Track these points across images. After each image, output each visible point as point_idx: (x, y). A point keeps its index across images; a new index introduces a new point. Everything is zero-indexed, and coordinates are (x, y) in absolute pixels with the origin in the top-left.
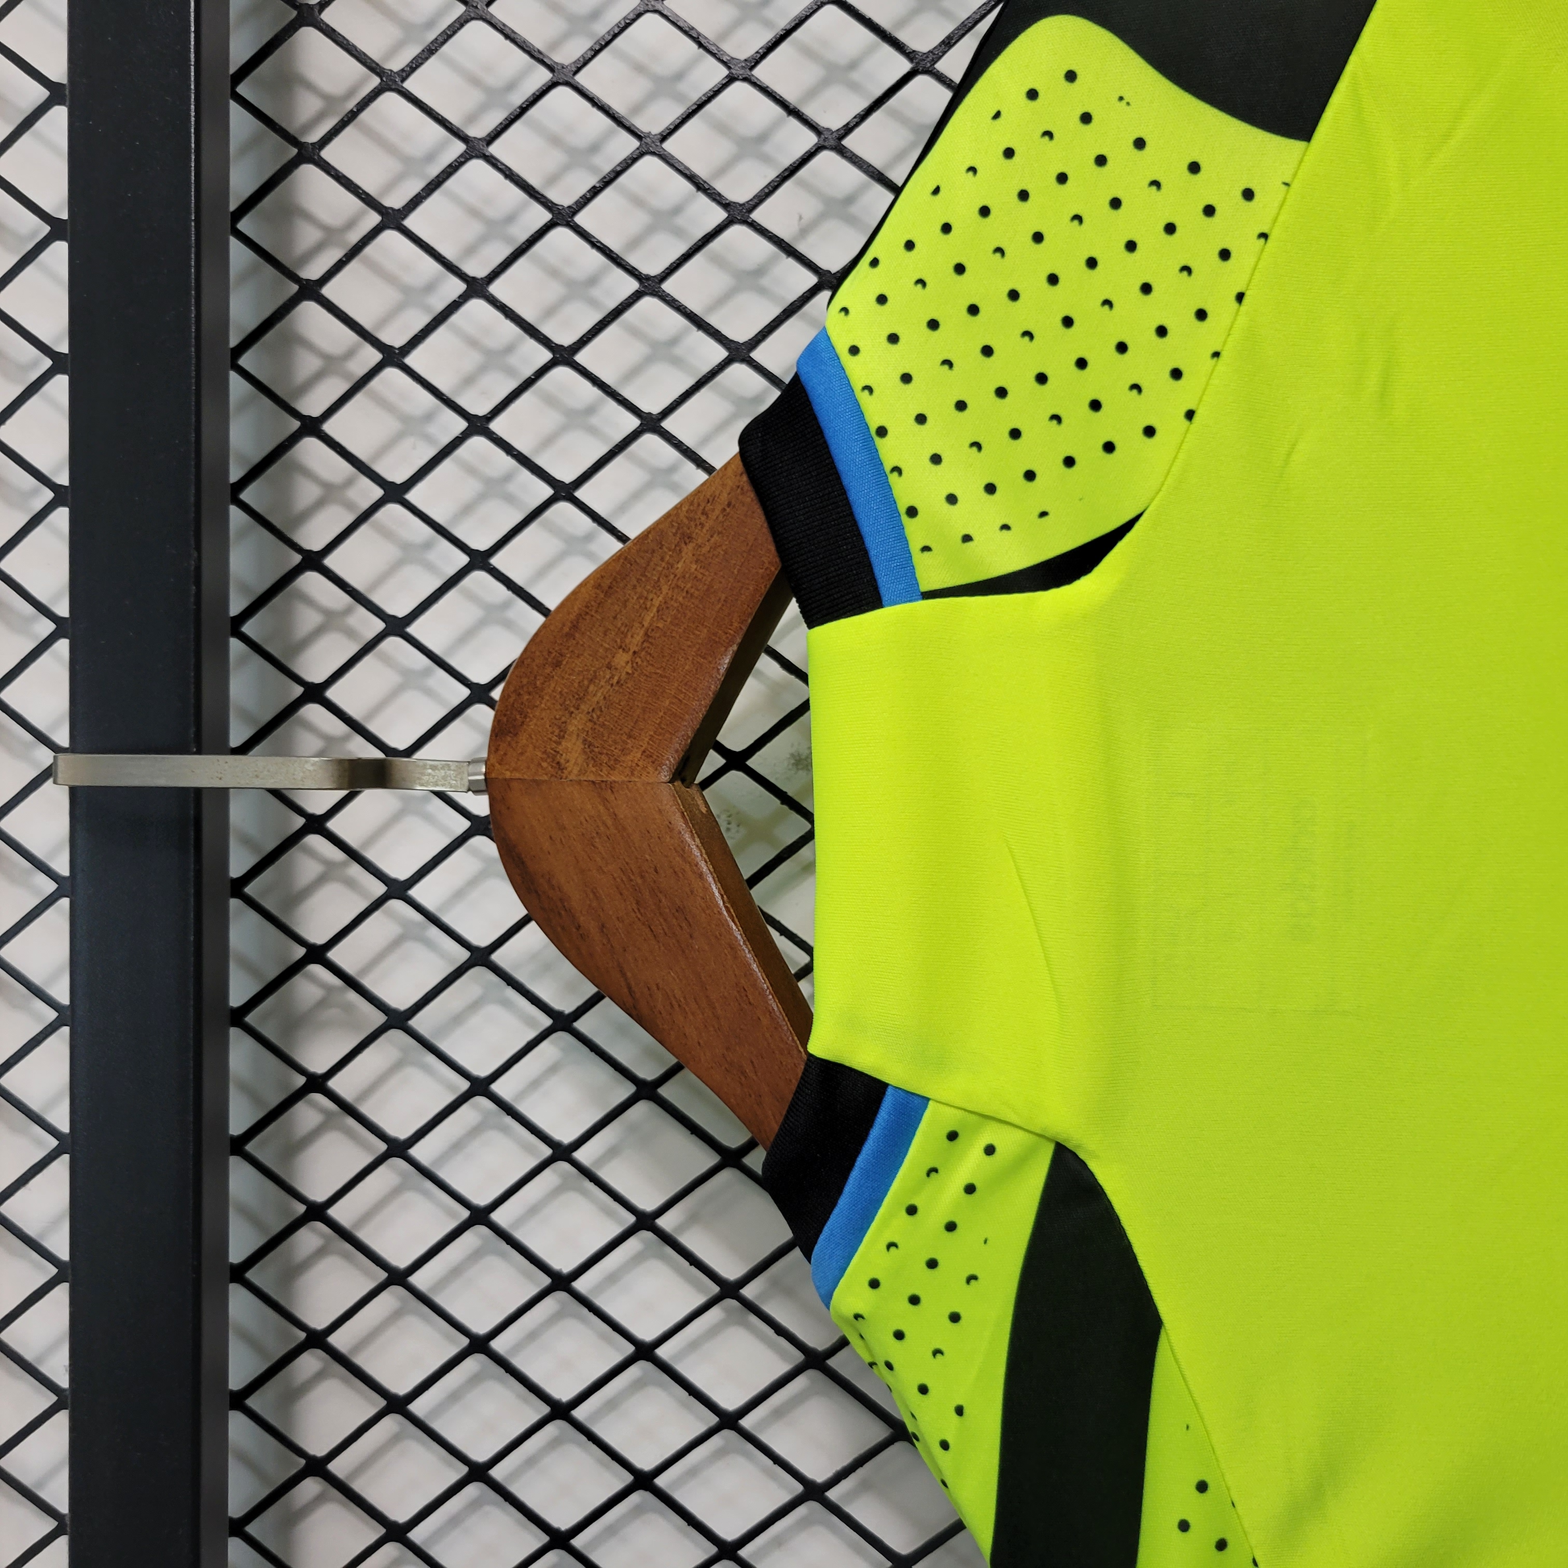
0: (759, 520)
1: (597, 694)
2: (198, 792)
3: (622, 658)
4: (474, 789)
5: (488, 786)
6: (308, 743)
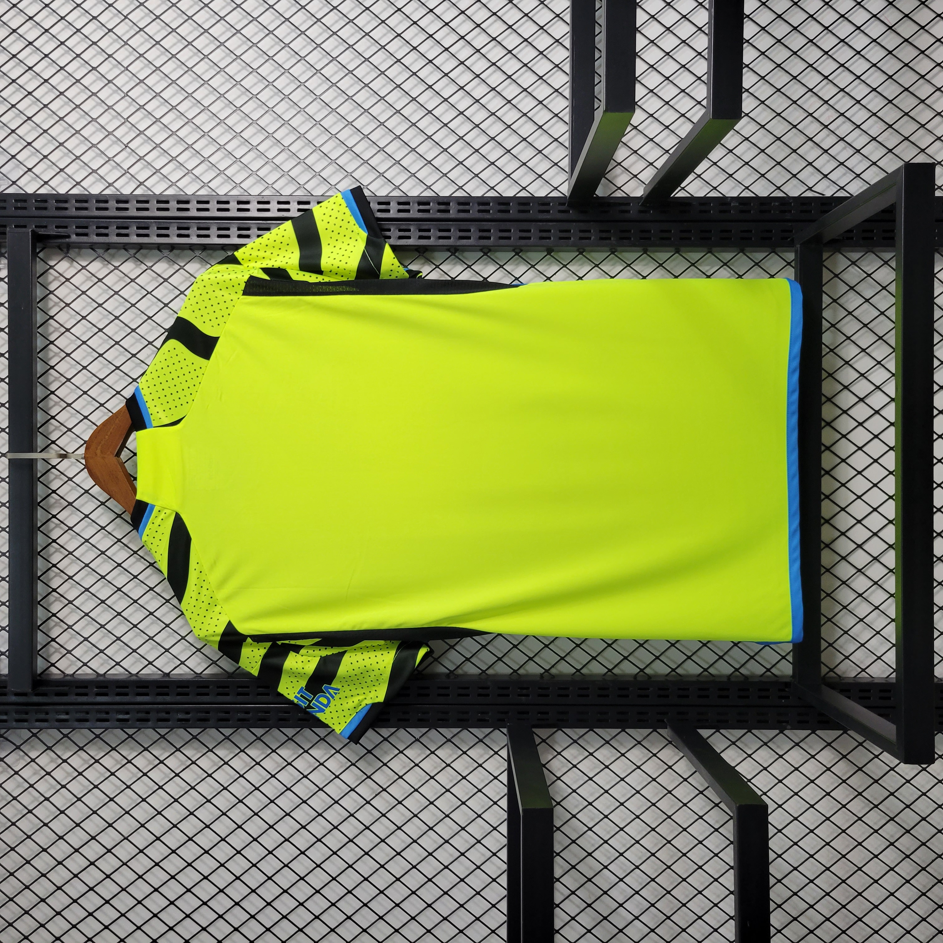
0: (128, 415)
1: (103, 442)
2: (32, 459)
3: (107, 437)
4: (82, 458)
5: (85, 458)
6: (51, 451)
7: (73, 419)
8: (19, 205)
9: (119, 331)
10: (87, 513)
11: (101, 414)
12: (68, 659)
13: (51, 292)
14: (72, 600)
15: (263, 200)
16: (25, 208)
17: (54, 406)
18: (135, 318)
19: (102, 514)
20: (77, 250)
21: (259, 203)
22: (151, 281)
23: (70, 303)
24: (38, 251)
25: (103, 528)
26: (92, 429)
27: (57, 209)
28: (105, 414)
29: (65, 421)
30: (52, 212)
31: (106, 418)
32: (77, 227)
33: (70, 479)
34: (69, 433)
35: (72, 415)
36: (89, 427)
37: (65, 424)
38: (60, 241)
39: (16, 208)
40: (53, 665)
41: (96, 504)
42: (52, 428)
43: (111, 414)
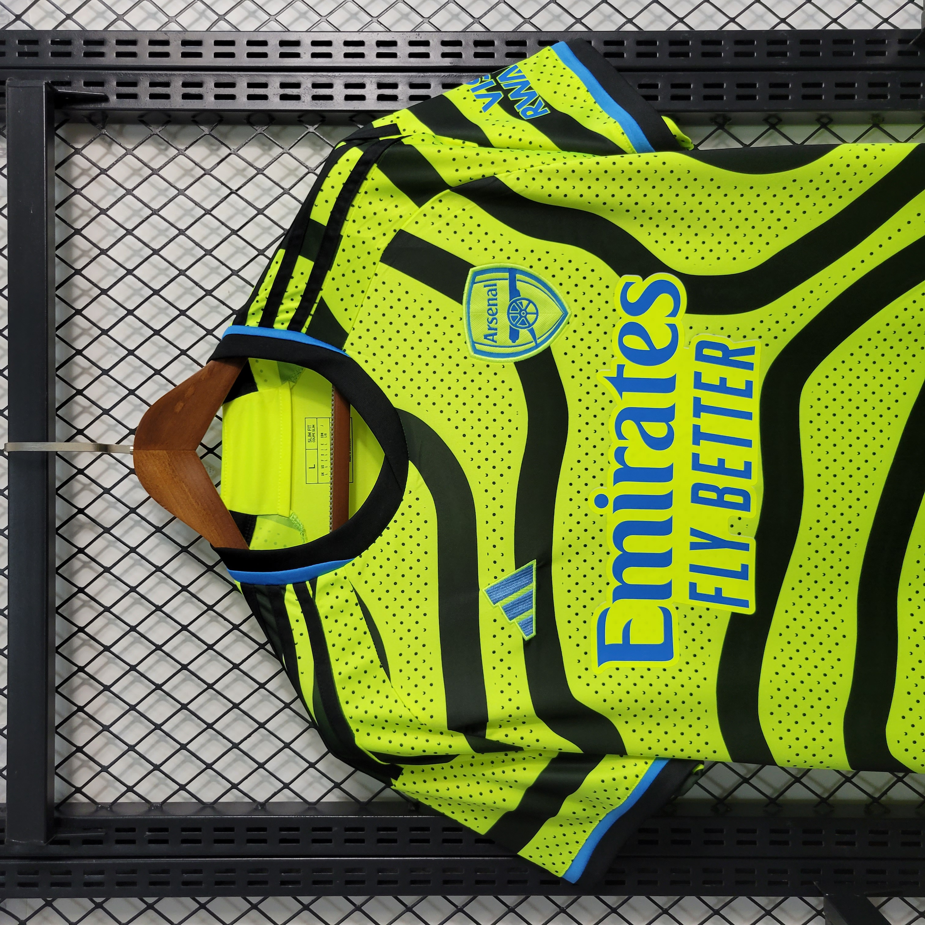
7: (110, 395)
8: (26, 48)
9: (184, 254)
10: (134, 545)
11: (156, 387)
12: (103, 778)
13: (77, 192)
14: (109, 684)
15: (418, 39)
16: (35, 54)
17: (81, 374)
18: (210, 234)
19: (157, 546)
20: (117, 127)
21: (412, 43)
22: (235, 175)
23: (108, 209)
24: (56, 125)
25: (159, 569)
26: (141, 411)
27: (87, 55)
28: (161, 387)
29: (99, 399)
30: (79, 59)
31: (163, 393)
32: (119, 84)
33: (107, 491)
34: (105, 417)
35: (110, 389)
36: (136, 408)
37: (99, 403)
38: (92, 106)
39: (21, 54)
40: (79, 790)
41: (148, 531)
42: (77, 409)
43: (172, 387)
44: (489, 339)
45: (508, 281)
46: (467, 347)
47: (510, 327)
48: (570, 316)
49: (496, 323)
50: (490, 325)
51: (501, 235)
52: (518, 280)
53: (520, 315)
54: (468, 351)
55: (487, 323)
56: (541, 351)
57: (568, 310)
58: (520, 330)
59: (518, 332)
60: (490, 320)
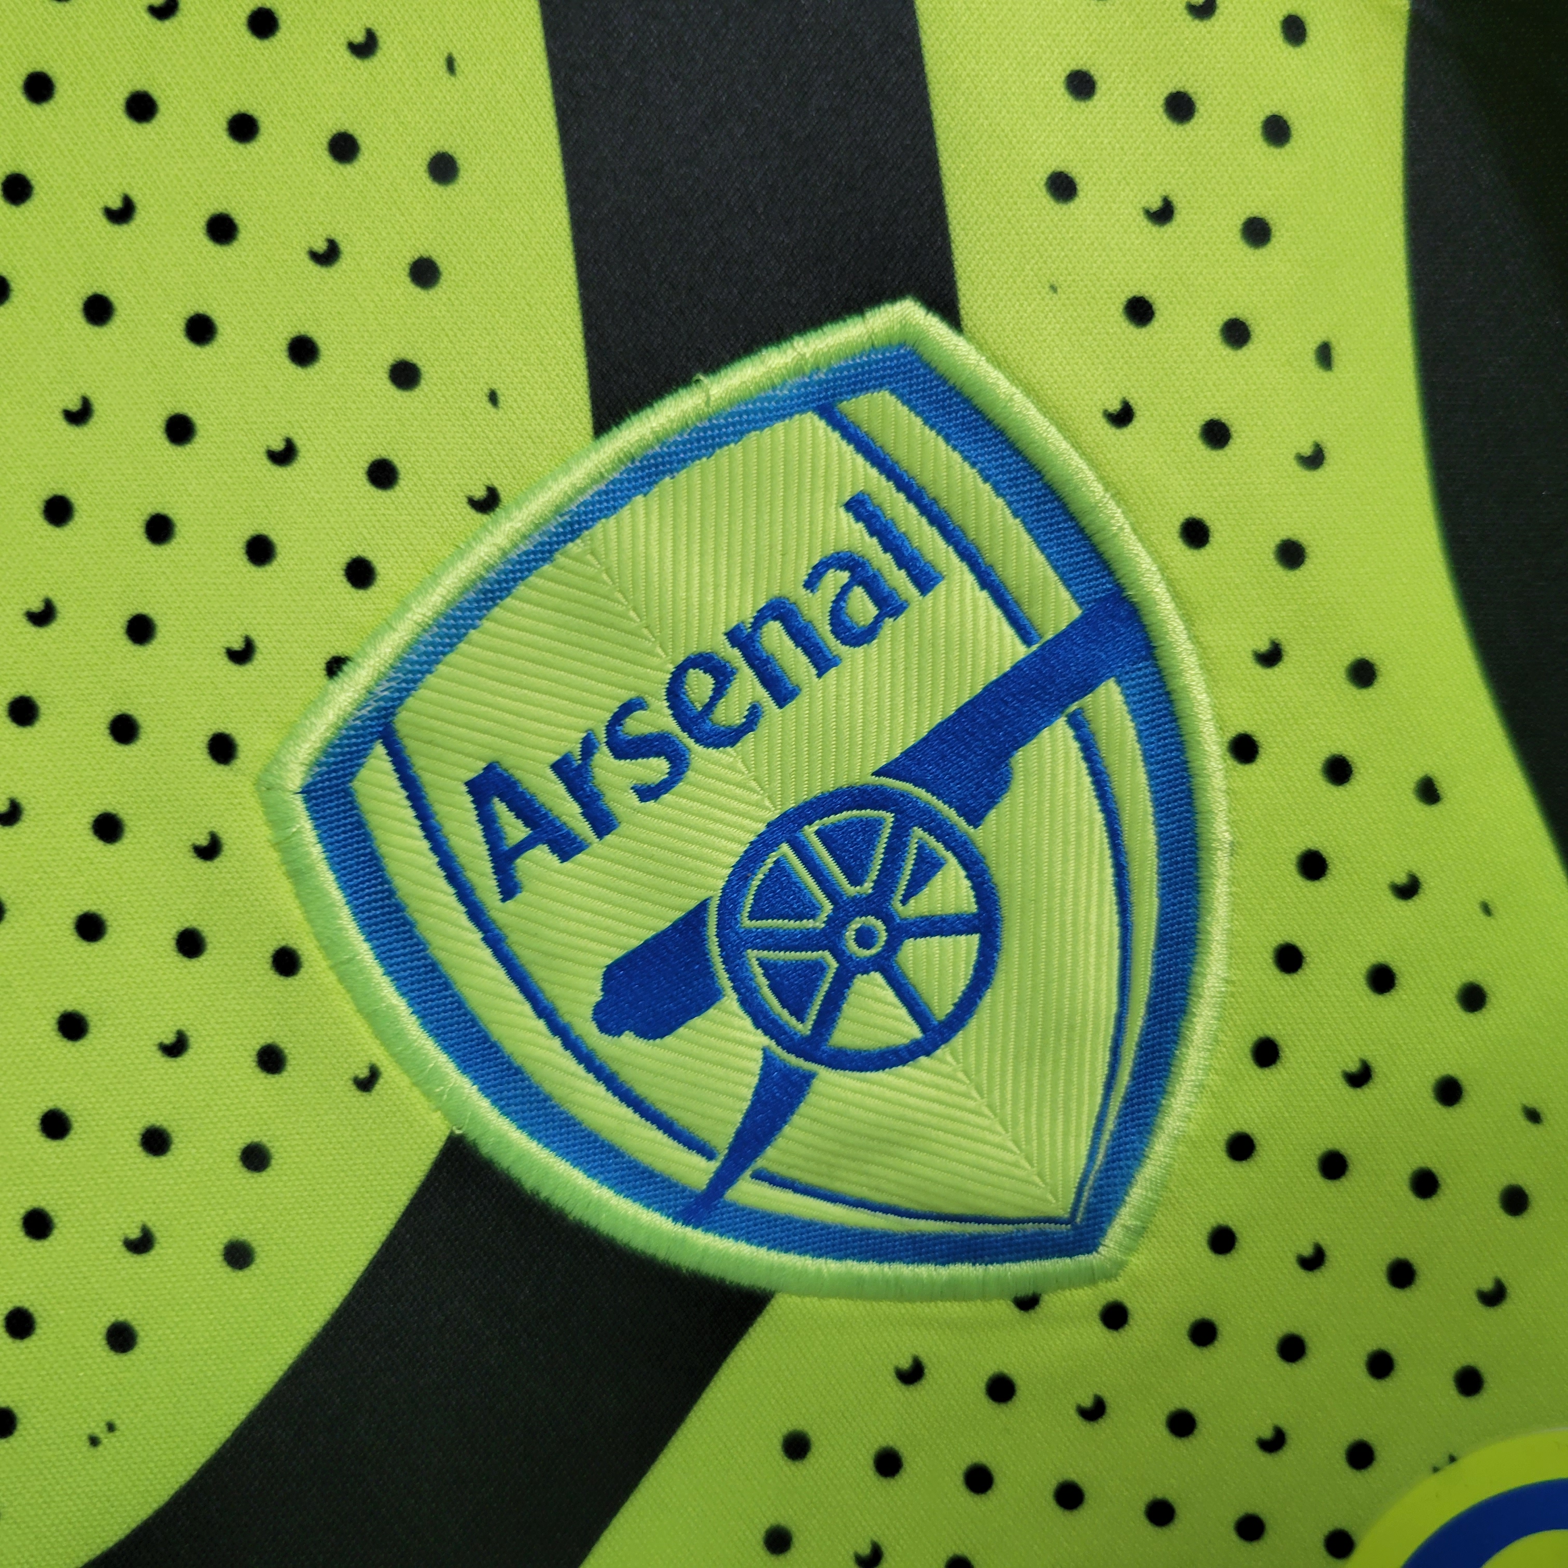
44: (487, 821)
45: (1022, 651)
46: (313, 706)
47: (697, 915)
48: (1092, 1278)
49: (648, 793)
50: (603, 758)
51: (1325, 355)
52: (1078, 724)
53: (837, 923)
54: (292, 733)
55: (598, 719)
56: (686, 1260)
57: (1115, 1235)
58: (730, 1001)
59: (710, 997)
60: (636, 725)
